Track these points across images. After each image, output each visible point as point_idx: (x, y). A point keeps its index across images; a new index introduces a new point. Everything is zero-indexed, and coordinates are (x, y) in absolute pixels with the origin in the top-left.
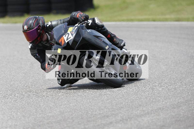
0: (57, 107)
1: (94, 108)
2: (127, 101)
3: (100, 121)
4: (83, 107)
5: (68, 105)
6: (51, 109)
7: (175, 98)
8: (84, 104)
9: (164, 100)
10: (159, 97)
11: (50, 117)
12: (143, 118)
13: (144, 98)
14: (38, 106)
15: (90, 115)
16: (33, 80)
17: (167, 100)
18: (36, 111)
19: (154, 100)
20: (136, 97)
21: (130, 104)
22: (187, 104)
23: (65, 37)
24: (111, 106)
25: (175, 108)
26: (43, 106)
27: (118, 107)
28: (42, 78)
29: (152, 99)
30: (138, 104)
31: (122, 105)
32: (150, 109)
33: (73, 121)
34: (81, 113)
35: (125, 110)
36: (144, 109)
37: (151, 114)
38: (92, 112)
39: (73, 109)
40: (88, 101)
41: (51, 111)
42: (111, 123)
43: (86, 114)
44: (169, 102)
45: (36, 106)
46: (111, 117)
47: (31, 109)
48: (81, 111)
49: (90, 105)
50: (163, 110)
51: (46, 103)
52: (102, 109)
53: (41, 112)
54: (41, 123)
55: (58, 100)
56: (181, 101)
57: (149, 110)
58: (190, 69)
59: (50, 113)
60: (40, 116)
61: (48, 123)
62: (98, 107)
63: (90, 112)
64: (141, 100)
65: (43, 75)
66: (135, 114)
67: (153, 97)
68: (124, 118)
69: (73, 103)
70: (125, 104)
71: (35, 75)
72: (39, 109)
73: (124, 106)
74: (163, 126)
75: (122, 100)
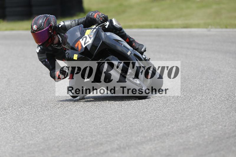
0: (39, 133)
1: (85, 134)
2: (125, 125)
3: (92, 149)
4: (72, 132)
5: (53, 131)
6: (32, 135)
7: (183, 121)
8: (73, 129)
9: (170, 123)
10: (163, 120)
11: (31, 145)
12: (144, 146)
13: (145, 121)
14: (16, 132)
15: (79, 142)
16: (10, 100)
17: (174, 124)
18: (14, 137)
19: (157, 124)
20: (136, 121)
21: (129, 128)
22: (197, 128)
23: (82, 42)
24: (105, 132)
25: (183, 134)
26: (22, 132)
27: (115, 132)
28: (21, 98)
29: (155, 123)
30: (139, 129)
31: (119, 130)
32: (153, 134)
33: (60, 150)
34: (68, 140)
35: (122, 136)
36: (146, 135)
37: (155, 141)
38: (82, 139)
39: (59, 136)
40: (78, 125)
41: (32, 138)
42: (106, 152)
43: (75, 141)
44: (176, 126)
45: (14, 132)
46: (106, 145)
47: (8, 136)
48: (69, 138)
49: (80, 130)
50: (168, 136)
51: (26, 129)
52: (95, 135)
53: (20, 140)
54: (20, 153)
55: (41, 124)
56: (190, 125)
57: (152, 137)
58: (201, 86)
59: (31, 140)
60: (19, 144)
61: (28, 153)
62: (90, 133)
63: (80, 139)
64: (142, 124)
65: (22, 94)
66: (135, 140)
67: (157, 121)
68: (122, 146)
69: (59, 128)
70: (122, 129)
71: (13, 94)
72: (17, 136)
73: (122, 131)
74: (169, 155)
75: (119, 123)
